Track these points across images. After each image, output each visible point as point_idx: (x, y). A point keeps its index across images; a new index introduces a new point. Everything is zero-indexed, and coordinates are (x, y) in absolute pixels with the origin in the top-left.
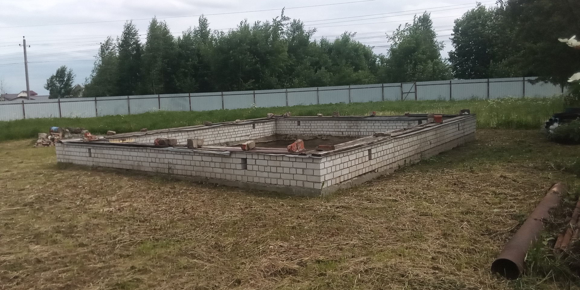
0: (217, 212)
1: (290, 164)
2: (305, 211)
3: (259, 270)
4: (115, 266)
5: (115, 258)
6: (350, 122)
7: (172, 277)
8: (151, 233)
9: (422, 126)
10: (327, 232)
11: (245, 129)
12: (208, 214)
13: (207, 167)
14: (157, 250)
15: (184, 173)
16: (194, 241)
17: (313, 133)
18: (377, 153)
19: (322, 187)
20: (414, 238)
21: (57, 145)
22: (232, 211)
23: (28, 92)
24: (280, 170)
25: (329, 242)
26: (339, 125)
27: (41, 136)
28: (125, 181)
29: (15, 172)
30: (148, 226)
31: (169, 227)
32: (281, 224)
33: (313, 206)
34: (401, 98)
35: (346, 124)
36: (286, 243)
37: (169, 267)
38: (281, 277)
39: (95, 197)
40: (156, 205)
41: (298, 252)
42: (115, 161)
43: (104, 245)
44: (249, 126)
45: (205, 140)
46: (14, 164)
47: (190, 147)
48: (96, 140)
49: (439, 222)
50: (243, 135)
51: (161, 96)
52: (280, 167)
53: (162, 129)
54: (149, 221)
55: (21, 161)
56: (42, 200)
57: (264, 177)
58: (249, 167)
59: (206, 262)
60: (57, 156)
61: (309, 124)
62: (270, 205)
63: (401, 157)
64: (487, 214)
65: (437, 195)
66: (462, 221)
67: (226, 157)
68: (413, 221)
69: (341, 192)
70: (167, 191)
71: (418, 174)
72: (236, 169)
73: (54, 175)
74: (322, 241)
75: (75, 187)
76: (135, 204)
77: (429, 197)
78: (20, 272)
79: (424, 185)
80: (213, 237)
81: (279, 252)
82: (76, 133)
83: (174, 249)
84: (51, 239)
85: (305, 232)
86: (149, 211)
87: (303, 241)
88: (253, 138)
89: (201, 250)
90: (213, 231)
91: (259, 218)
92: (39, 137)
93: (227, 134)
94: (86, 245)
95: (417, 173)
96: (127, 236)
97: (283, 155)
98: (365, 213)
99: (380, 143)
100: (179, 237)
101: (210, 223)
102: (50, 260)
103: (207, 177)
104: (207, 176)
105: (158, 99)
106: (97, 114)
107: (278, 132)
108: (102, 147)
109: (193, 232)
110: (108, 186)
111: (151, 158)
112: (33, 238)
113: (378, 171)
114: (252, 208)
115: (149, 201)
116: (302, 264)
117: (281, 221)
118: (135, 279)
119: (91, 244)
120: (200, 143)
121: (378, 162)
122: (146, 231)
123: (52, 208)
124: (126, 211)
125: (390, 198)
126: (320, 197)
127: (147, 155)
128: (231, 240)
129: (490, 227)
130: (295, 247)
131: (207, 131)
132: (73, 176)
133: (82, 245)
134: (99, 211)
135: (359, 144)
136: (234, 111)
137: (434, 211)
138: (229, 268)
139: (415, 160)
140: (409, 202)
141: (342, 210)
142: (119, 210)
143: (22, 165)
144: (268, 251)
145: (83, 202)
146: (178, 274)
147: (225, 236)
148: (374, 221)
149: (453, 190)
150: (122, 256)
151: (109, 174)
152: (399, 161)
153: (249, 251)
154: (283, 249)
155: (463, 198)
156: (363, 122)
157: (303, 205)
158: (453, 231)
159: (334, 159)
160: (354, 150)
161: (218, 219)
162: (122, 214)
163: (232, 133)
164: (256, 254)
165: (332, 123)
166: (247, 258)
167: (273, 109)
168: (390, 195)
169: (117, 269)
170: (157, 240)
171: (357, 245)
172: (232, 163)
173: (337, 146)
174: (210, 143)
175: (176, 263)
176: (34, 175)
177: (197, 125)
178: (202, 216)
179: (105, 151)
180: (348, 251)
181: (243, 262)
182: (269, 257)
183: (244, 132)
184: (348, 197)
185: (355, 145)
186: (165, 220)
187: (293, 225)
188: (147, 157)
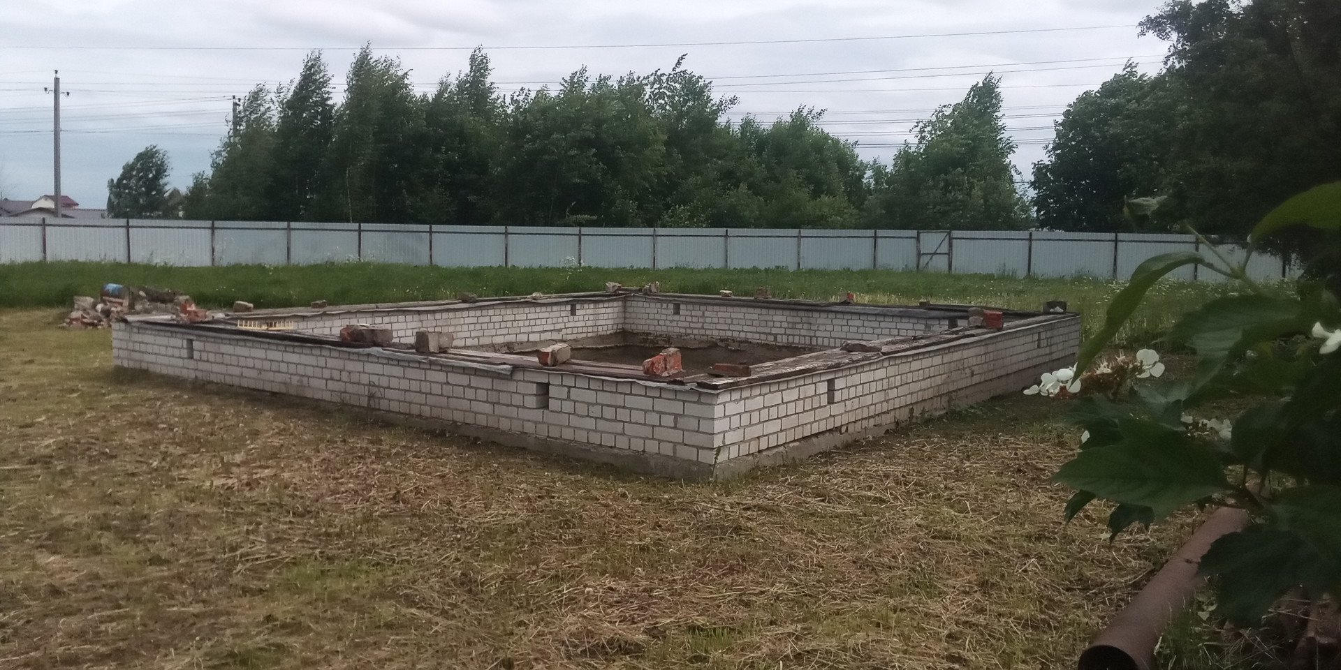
0: (472, 504)
1: (647, 403)
2: (673, 512)
3: (557, 640)
4: (228, 613)
5: (231, 594)
6: (792, 313)
7: (357, 646)
8: (318, 542)
9: (956, 332)
10: (719, 564)
11: (552, 315)
12: (452, 506)
13: (457, 398)
14: (328, 581)
15: (404, 408)
16: (416, 567)
17: (709, 332)
18: (847, 390)
19: (716, 458)
20: (913, 588)
21: (115, 326)
22: (507, 502)
23: (56, 197)
24: (623, 415)
25: (721, 586)
26: (769, 318)
27: (82, 304)
28: (266, 421)
29: (14, 384)
30: (313, 525)
31: (361, 532)
32: (616, 538)
33: (692, 503)
34: (915, 265)
35: (784, 319)
36: (624, 583)
37: (352, 621)
38: (606, 660)
39: (195, 453)
40: (334, 479)
41: (649, 605)
42: (247, 373)
43: (207, 564)
44: (563, 308)
45: (460, 335)
46: (13, 364)
47: (422, 350)
48: (207, 320)
49: (975, 555)
50: (546, 328)
51: (365, 226)
52: (624, 407)
53: (360, 304)
54: (314, 513)
55: (29, 359)
56: (73, 452)
57: (585, 429)
58: (553, 404)
59: (436, 615)
60: (115, 352)
61: (700, 314)
62: (595, 493)
63: (903, 401)
64: (1084, 542)
65: (977, 494)
66: (1027, 556)
67: (502, 379)
68: (916, 549)
69: (759, 473)
70: (361, 448)
71: (937, 443)
72: (524, 407)
73: (104, 395)
74: (707, 584)
75: (150, 425)
76: (285, 474)
77: (957, 496)
78: (12, 614)
79: (949, 468)
80: (457, 560)
81: (606, 602)
82: (164, 301)
83: (368, 582)
84: (86, 543)
85: (669, 561)
86: (316, 492)
87: (661, 580)
88: (570, 337)
89: (430, 588)
90: (459, 545)
91: (566, 522)
92: (76, 307)
93: (509, 324)
94: (167, 562)
95: (936, 440)
96: (260, 547)
97: (631, 382)
98: (810, 524)
99: (857, 367)
100: (381, 554)
101: (455, 526)
102: (82, 591)
103: (455, 422)
104: (456, 418)
105: (357, 233)
106: (213, 260)
107: (627, 327)
108: (219, 338)
109: (412, 545)
110: (227, 429)
111: (331, 369)
112: (47, 539)
113: (846, 430)
114: (553, 497)
115: (318, 468)
116: (655, 632)
117: (617, 532)
118: (273, 645)
119: (178, 560)
120: (444, 341)
121: (848, 409)
122: (307, 538)
123: (93, 473)
124: (265, 487)
125: (869, 494)
126: (709, 483)
127: (322, 362)
128: (500, 568)
129: (1088, 574)
130: (643, 594)
131: (465, 314)
132: (148, 400)
133: (156, 561)
134: (202, 486)
135: (807, 366)
136: (530, 270)
137: (965, 530)
138: (489, 633)
139: (936, 409)
140: (912, 505)
141: (758, 515)
142: (248, 484)
143: (33, 368)
144: (581, 598)
145: (167, 463)
146: (371, 640)
147: (485, 559)
148: (827, 544)
149: (1014, 485)
150: (247, 592)
151: (232, 401)
152: (898, 411)
153: (538, 597)
154: (616, 597)
155: (1034, 504)
156: (823, 315)
157: (671, 498)
158: (1003, 576)
159: (747, 398)
160: (796, 379)
161: (473, 519)
162: (255, 494)
163: (521, 323)
164: (554, 604)
165: (753, 314)
166: (532, 611)
167: (620, 273)
168: (870, 488)
169: (234, 619)
170: (330, 559)
171: (785, 597)
172: (516, 393)
173: (756, 368)
174: (469, 342)
175: (369, 613)
176: (57, 394)
177: (441, 299)
178: (436, 510)
179: (226, 348)
180: (761, 609)
181: (522, 621)
182: (582, 613)
183: (549, 321)
184: (775, 486)
185: (798, 368)
186: (351, 514)
187: (642, 543)
188: (322, 368)
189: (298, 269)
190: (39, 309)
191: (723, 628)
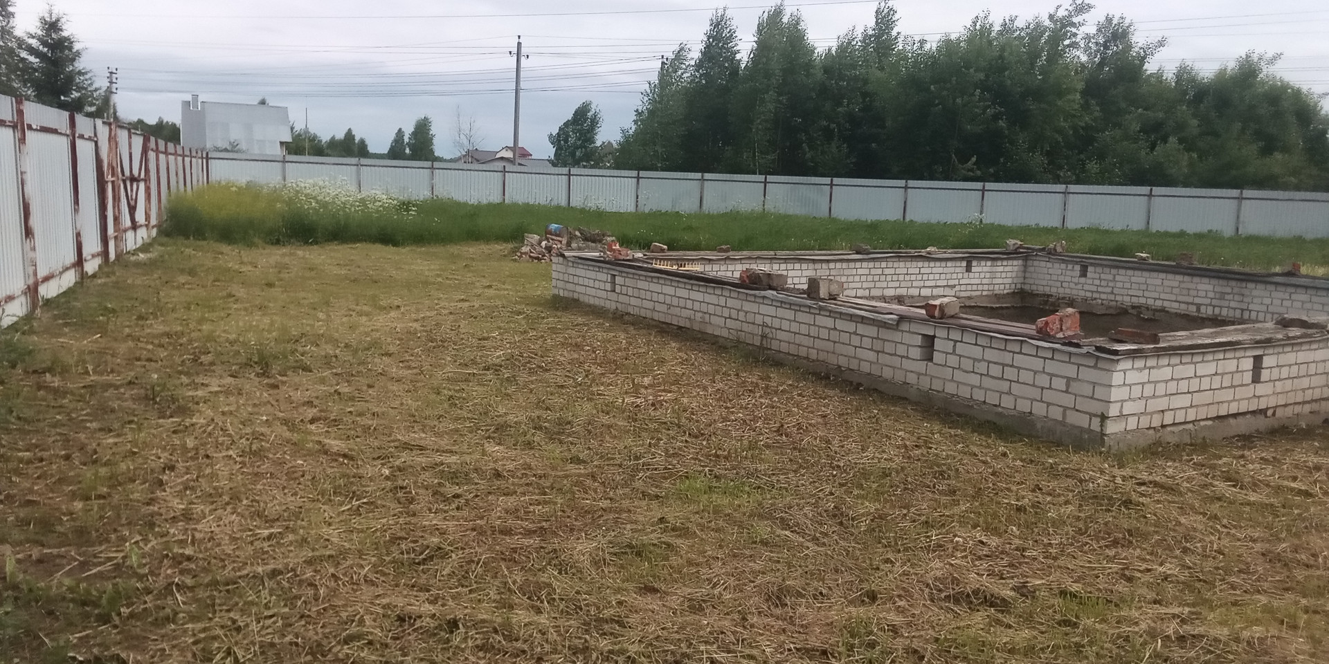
0: (850, 444)
1: (1037, 364)
2: (1056, 477)
3: (922, 582)
4: (629, 511)
5: (633, 496)
6: (1221, 282)
7: (735, 556)
8: (708, 461)
10: (1102, 535)
11: (946, 270)
12: (830, 444)
13: (843, 344)
14: (714, 496)
15: (792, 350)
16: (792, 495)
17: (1118, 298)
18: (1276, 369)
21: (555, 259)
22: (884, 447)
23: (514, 149)
24: (1010, 373)
25: (1102, 557)
26: (1192, 286)
27: (530, 240)
28: (672, 350)
29: (476, 304)
30: (705, 446)
31: (746, 457)
32: (992, 495)
33: (1078, 470)
35: (1210, 287)
36: (996, 539)
37: (733, 534)
38: (970, 608)
39: (612, 374)
40: (726, 408)
41: (1020, 564)
42: (659, 307)
44: (958, 264)
45: (851, 285)
46: (476, 288)
47: (811, 296)
48: (628, 258)
50: (939, 283)
51: (770, 178)
52: (1012, 366)
54: (707, 436)
55: (488, 284)
56: (517, 363)
57: (969, 385)
58: (938, 357)
59: (808, 541)
60: (554, 283)
61: (1110, 277)
62: (975, 449)
67: (888, 328)
69: (1160, 449)
70: (752, 383)
72: (907, 357)
73: (543, 318)
74: (1086, 553)
75: (578, 347)
76: (686, 399)
80: (832, 494)
81: (975, 554)
82: (594, 242)
83: (749, 502)
84: (523, 439)
85: (1047, 523)
86: (710, 418)
87: (1036, 541)
88: (963, 294)
89: (804, 515)
90: (835, 481)
91: (942, 473)
92: (525, 242)
93: (901, 277)
94: (584, 462)
96: (659, 459)
97: (1022, 341)
98: (1215, 508)
99: (1296, 344)
100: (762, 479)
101: (832, 463)
102: (518, 477)
103: (838, 367)
104: (840, 364)
105: (763, 184)
106: (637, 206)
107: (1027, 287)
108: (636, 274)
110: (640, 355)
111: (730, 308)
112: (494, 432)
113: (1274, 414)
114: (931, 448)
115: (714, 396)
116: (1025, 590)
117: (993, 489)
118: (664, 543)
119: (592, 462)
120: (834, 288)
121: (1279, 390)
122: (699, 457)
123: (532, 382)
125: (1293, 485)
126: (1101, 453)
127: (722, 301)
128: (872, 507)
130: (1016, 552)
131: (858, 265)
132: (577, 325)
133: (576, 460)
134: (615, 402)
135: (1229, 339)
136: (929, 226)
138: (856, 565)
141: (1154, 492)
142: (653, 405)
143: (491, 292)
144: (950, 546)
145: (589, 379)
146: (748, 552)
147: (858, 497)
148: (1233, 531)
150: (646, 496)
151: (644, 331)
153: (906, 539)
154: (986, 551)
156: (1260, 286)
157: (1055, 463)
159: (1153, 368)
160: (1214, 352)
161: (850, 459)
162: (658, 413)
163: (913, 277)
164: (921, 548)
165: (1174, 280)
166: (899, 551)
167: (1024, 231)
168: (1295, 479)
169: (634, 517)
170: (718, 477)
171: (1174, 579)
172: (901, 343)
173: (1167, 336)
174: (860, 293)
175: (748, 529)
176: (508, 314)
177: (838, 250)
178: (816, 446)
179: (642, 284)
180: (1145, 587)
181: (888, 559)
182: (949, 560)
183: (943, 276)
184: (1176, 464)
185: (1217, 340)
186: (739, 440)
187: (1020, 504)
188: (723, 307)
189: (710, 216)
190: (497, 243)
191: (1098, 598)
